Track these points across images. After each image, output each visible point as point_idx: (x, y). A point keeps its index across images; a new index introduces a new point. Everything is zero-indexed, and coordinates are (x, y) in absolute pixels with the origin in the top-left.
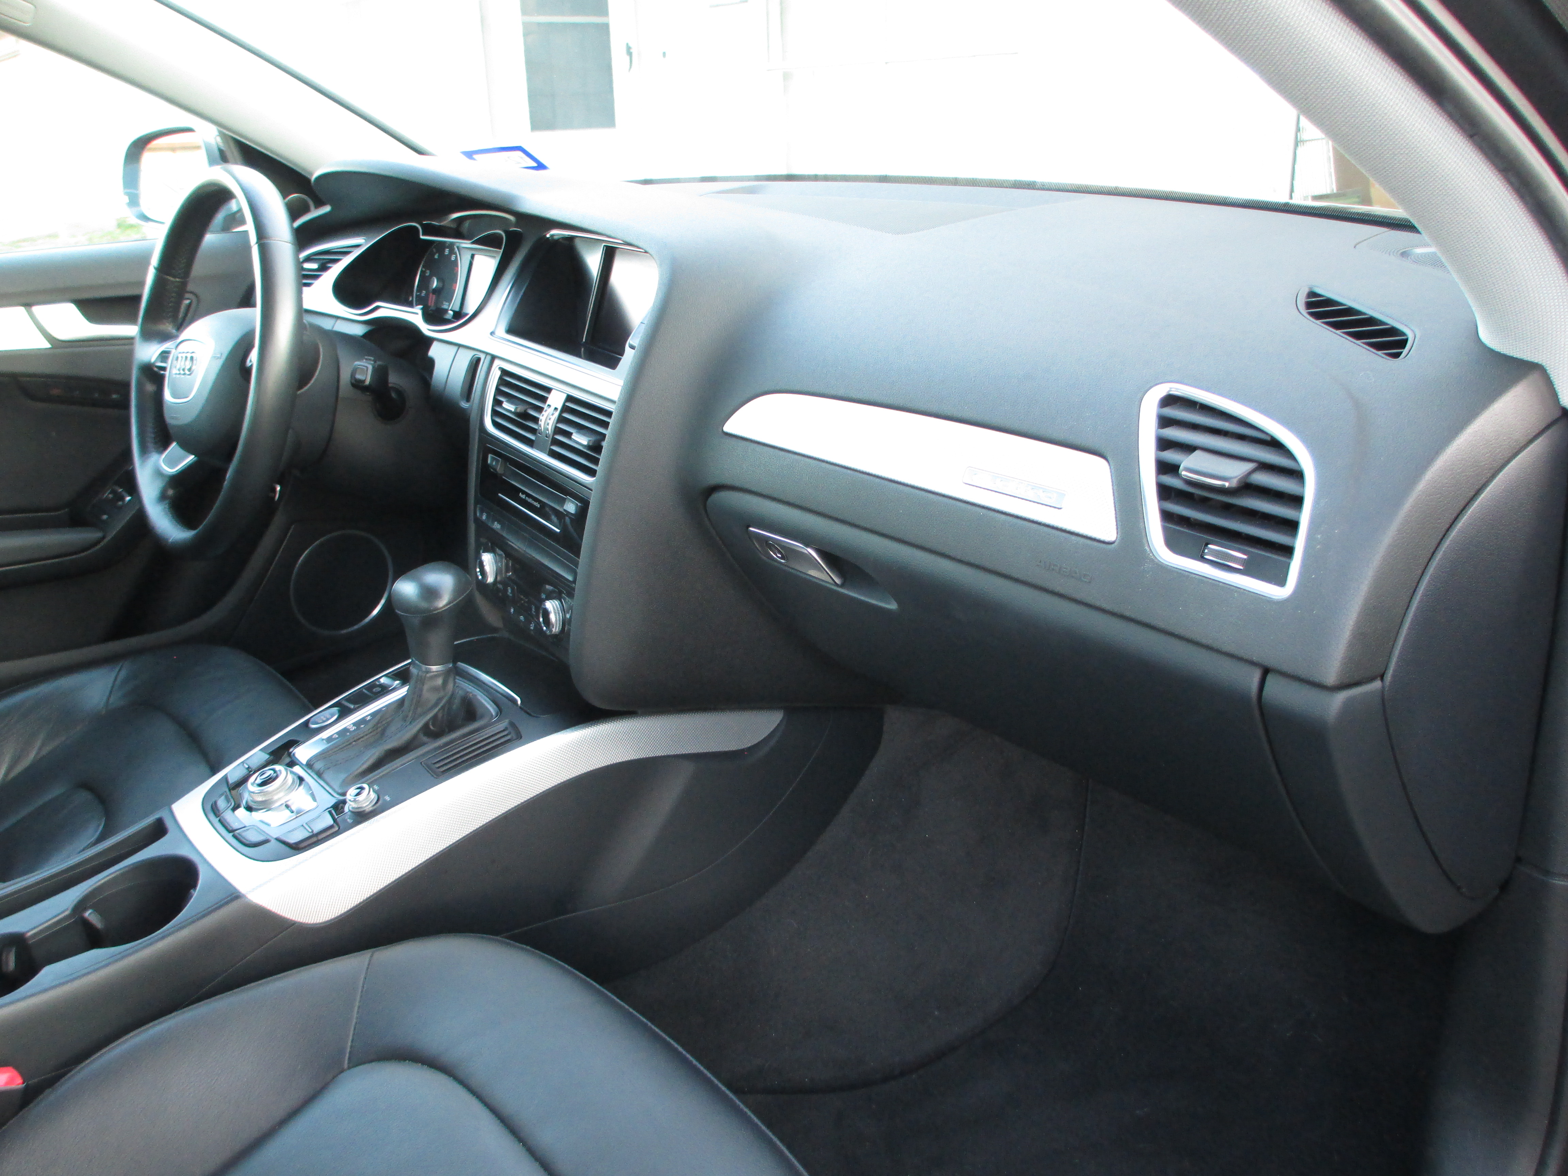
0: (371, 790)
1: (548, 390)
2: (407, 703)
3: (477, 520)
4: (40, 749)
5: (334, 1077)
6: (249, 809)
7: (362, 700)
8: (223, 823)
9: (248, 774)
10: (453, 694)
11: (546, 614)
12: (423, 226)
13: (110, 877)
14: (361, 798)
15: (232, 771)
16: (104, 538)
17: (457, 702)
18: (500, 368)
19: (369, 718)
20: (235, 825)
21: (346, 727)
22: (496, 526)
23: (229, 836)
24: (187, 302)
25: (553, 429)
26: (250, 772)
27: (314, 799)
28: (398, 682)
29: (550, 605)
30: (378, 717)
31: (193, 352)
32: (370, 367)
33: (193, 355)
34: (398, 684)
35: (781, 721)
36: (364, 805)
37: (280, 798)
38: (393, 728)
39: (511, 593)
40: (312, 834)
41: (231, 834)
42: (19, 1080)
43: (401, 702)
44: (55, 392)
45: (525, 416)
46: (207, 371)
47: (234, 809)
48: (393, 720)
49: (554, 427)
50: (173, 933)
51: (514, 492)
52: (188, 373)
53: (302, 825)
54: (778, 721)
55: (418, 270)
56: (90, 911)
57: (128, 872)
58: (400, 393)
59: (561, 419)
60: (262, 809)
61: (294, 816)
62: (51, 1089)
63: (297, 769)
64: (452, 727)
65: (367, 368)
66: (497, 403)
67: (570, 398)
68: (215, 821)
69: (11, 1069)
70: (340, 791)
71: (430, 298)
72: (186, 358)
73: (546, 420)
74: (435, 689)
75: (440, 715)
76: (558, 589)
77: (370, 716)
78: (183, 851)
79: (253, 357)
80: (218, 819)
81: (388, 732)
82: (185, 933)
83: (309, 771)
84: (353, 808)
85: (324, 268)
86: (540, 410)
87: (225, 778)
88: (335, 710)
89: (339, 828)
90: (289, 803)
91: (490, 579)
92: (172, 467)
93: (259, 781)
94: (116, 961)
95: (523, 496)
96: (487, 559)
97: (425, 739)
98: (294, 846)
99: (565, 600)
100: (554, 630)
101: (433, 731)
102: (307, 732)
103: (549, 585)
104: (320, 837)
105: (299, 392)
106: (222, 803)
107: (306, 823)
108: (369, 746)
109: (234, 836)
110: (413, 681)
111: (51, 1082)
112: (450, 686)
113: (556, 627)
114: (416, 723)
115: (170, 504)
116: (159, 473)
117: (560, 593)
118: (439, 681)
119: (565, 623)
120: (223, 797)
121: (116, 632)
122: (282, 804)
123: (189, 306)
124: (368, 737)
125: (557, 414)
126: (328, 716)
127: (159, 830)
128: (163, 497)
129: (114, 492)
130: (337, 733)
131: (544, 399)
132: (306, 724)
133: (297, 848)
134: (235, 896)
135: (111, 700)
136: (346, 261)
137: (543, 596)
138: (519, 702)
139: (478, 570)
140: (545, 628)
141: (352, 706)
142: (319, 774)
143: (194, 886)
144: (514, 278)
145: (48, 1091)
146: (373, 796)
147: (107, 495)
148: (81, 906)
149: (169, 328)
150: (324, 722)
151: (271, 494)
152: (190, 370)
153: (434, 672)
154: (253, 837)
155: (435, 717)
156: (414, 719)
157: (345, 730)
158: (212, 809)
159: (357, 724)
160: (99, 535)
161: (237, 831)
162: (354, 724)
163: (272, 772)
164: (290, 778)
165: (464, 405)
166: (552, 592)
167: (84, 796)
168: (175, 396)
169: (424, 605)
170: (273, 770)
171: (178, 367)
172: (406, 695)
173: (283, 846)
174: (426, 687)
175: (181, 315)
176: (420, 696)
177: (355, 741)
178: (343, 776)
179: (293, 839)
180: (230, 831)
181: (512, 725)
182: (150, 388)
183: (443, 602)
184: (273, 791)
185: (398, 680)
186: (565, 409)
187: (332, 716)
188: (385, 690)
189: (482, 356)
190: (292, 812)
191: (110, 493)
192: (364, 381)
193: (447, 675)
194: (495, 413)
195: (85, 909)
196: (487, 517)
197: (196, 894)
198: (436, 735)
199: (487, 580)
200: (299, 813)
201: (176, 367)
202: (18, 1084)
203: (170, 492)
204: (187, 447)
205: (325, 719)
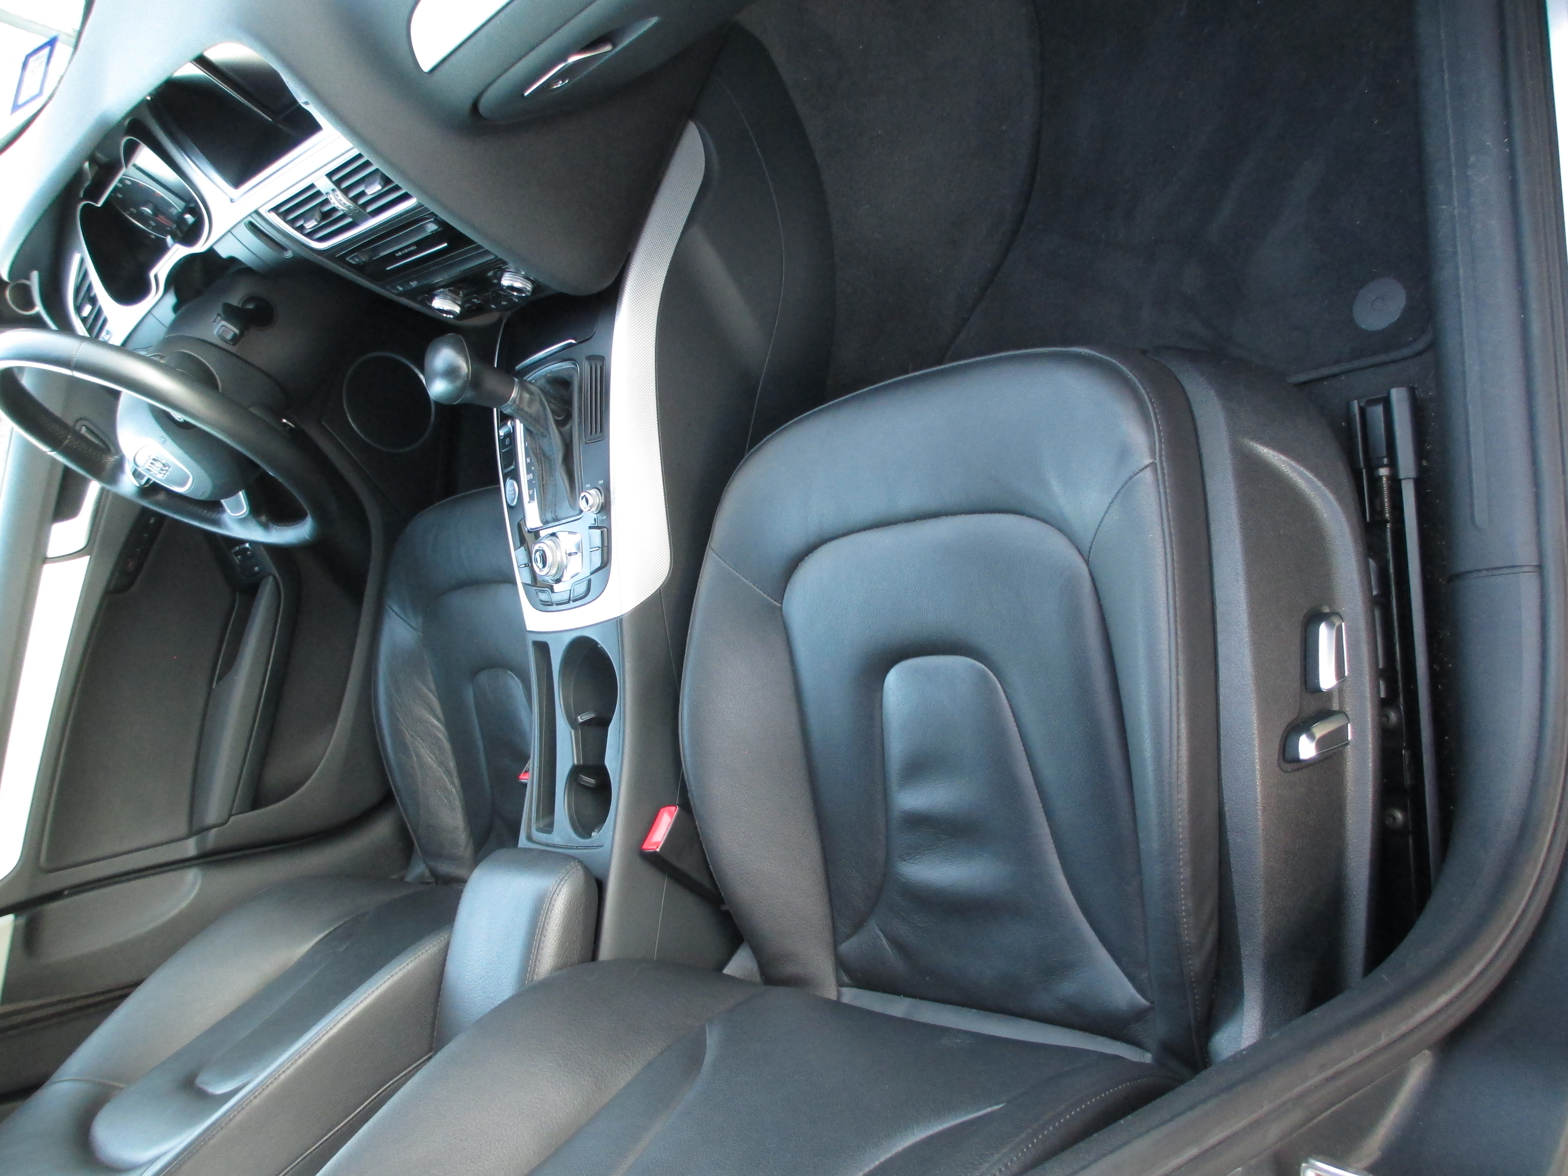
0: (588, 491)
1: (312, 186)
2: (531, 429)
3: (401, 294)
4: (430, 691)
5: (782, 616)
6: (558, 581)
7: (511, 456)
8: (559, 604)
9: (530, 568)
10: (541, 390)
11: (512, 288)
12: (86, 197)
13: (561, 693)
14: (591, 501)
15: (521, 577)
16: (274, 577)
17: (548, 387)
18: (269, 211)
19: (528, 460)
20: (566, 597)
21: (528, 480)
22: (414, 284)
23: (572, 604)
24: (84, 430)
25: (352, 202)
26: (529, 565)
27: (574, 533)
28: (509, 423)
29: (506, 281)
30: (530, 452)
31: (149, 457)
32: (224, 323)
33: (152, 458)
34: (511, 424)
35: (698, 128)
36: (598, 501)
37: (560, 556)
38: (546, 449)
39: (478, 301)
40: (600, 549)
41: (571, 602)
42: (673, 808)
43: (528, 431)
44: (131, 565)
45: (325, 215)
46: (172, 454)
47: (553, 591)
48: (539, 444)
49: (350, 201)
50: (624, 672)
51: (392, 258)
52: (167, 468)
53: (591, 552)
54: (697, 131)
55: (127, 218)
56: (579, 717)
57: (563, 680)
58: (249, 299)
59: (346, 191)
60: (563, 571)
61: (579, 554)
62: (689, 793)
63: (543, 533)
64: (568, 402)
65: (223, 326)
66: (301, 229)
67: (330, 175)
68: (555, 607)
69: (662, 810)
70: (577, 513)
71: (160, 220)
72: (152, 463)
73: (340, 204)
74: (531, 402)
75: (554, 407)
76: (496, 268)
77: (527, 459)
78: (568, 638)
79: (178, 416)
80: (555, 605)
81: (548, 453)
82: (628, 666)
83: (550, 525)
84: (596, 510)
85: (93, 301)
86: (326, 202)
87: (525, 585)
88: (509, 481)
89: (606, 528)
90: (568, 552)
91: (457, 309)
92: (242, 508)
93: (541, 565)
94: (624, 718)
95: (400, 253)
96: (438, 303)
97: (568, 427)
98: (603, 565)
99: (506, 268)
100: (528, 289)
101: (564, 417)
102: (517, 509)
103: (489, 272)
104: (606, 544)
105: (220, 390)
106: (543, 597)
107: (591, 548)
108: (551, 470)
109: (574, 601)
110: (515, 415)
111: (684, 790)
112: (534, 388)
113: (528, 286)
114: (550, 428)
115: (274, 524)
116: (242, 521)
117: (500, 268)
118: (526, 396)
119: (527, 278)
120: (539, 593)
121: (357, 597)
122: (567, 557)
123: (87, 428)
124: (544, 469)
125: (338, 193)
126: (512, 488)
127: (542, 648)
128: (265, 526)
129: (237, 553)
130: (529, 490)
131: (318, 194)
132: (509, 507)
133: (606, 563)
134: (619, 621)
135: (414, 626)
136: (94, 277)
137: (496, 281)
138: (574, 342)
139: (445, 315)
140: (523, 295)
141: (513, 467)
142: (556, 519)
143: (596, 643)
144: (181, 152)
145: (689, 795)
146: (593, 491)
147: (237, 559)
148: (573, 722)
149: (111, 460)
150: (515, 492)
151: (288, 428)
152: (164, 465)
153: (517, 397)
154: (581, 589)
155: (553, 411)
156: (547, 429)
157: (530, 482)
158: (546, 606)
159: (529, 471)
160: (271, 579)
161: (571, 597)
162: (528, 473)
163: (538, 553)
164: (548, 542)
165: (289, 254)
166: (495, 273)
167: (484, 678)
168: (183, 484)
169: (459, 383)
170: (537, 551)
171: (157, 472)
172: (524, 425)
173: (600, 572)
174: (526, 409)
175: (101, 444)
176: (531, 416)
177: (543, 481)
178: (567, 504)
179: (597, 563)
180: (568, 602)
181: (590, 358)
182: (161, 497)
183: (464, 366)
184: (553, 559)
185: (507, 422)
186: (338, 183)
187: (513, 485)
188: (511, 436)
189: (250, 219)
190: (576, 553)
191: (237, 557)
192: (235, 334)
193: (523, 386)
194: (310, 235)
195: (576, 720)
196: (401, 286)
197: (601, 644)
198: (569, 416)
199: (457, 313)
200: (579, 547)
201: (156, 474)
202: (675, 810)
203: (263, 518)
204: (230, 492)
205: (513, 492)
